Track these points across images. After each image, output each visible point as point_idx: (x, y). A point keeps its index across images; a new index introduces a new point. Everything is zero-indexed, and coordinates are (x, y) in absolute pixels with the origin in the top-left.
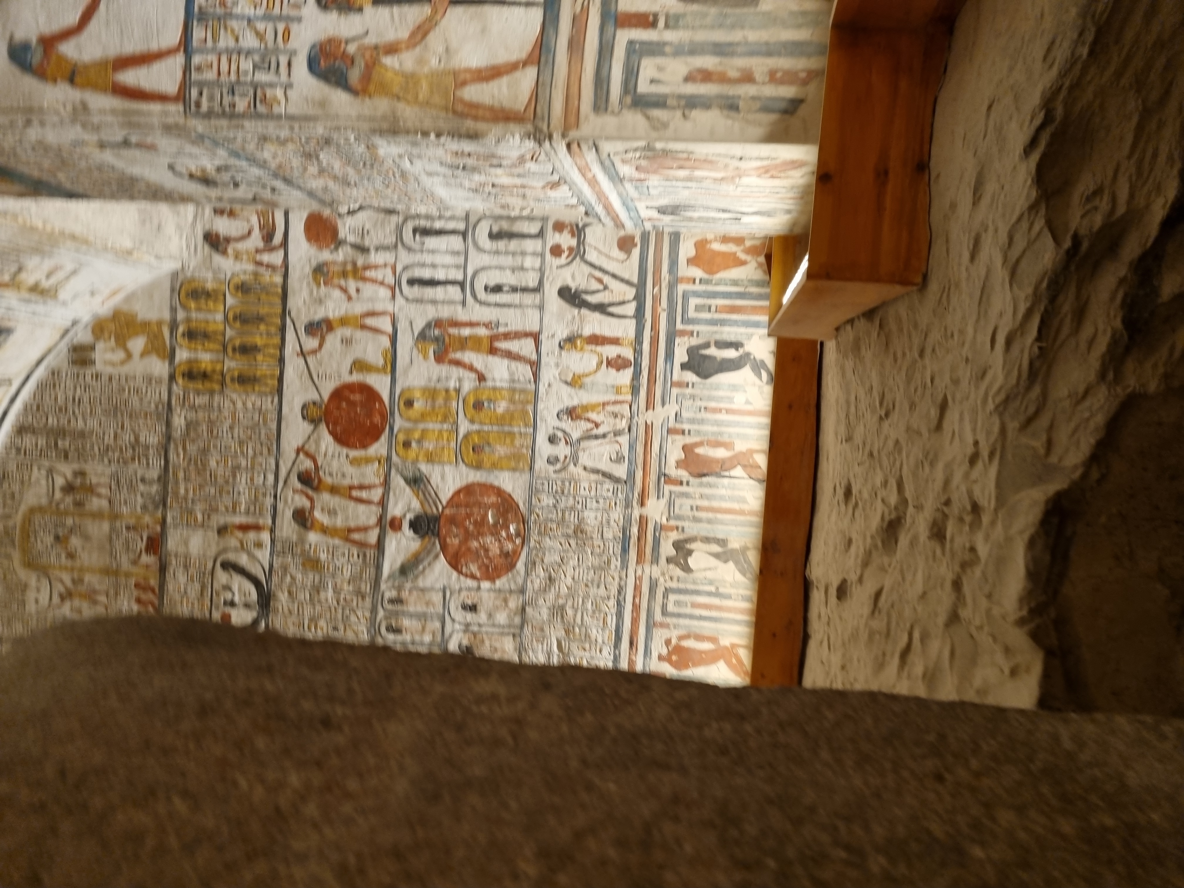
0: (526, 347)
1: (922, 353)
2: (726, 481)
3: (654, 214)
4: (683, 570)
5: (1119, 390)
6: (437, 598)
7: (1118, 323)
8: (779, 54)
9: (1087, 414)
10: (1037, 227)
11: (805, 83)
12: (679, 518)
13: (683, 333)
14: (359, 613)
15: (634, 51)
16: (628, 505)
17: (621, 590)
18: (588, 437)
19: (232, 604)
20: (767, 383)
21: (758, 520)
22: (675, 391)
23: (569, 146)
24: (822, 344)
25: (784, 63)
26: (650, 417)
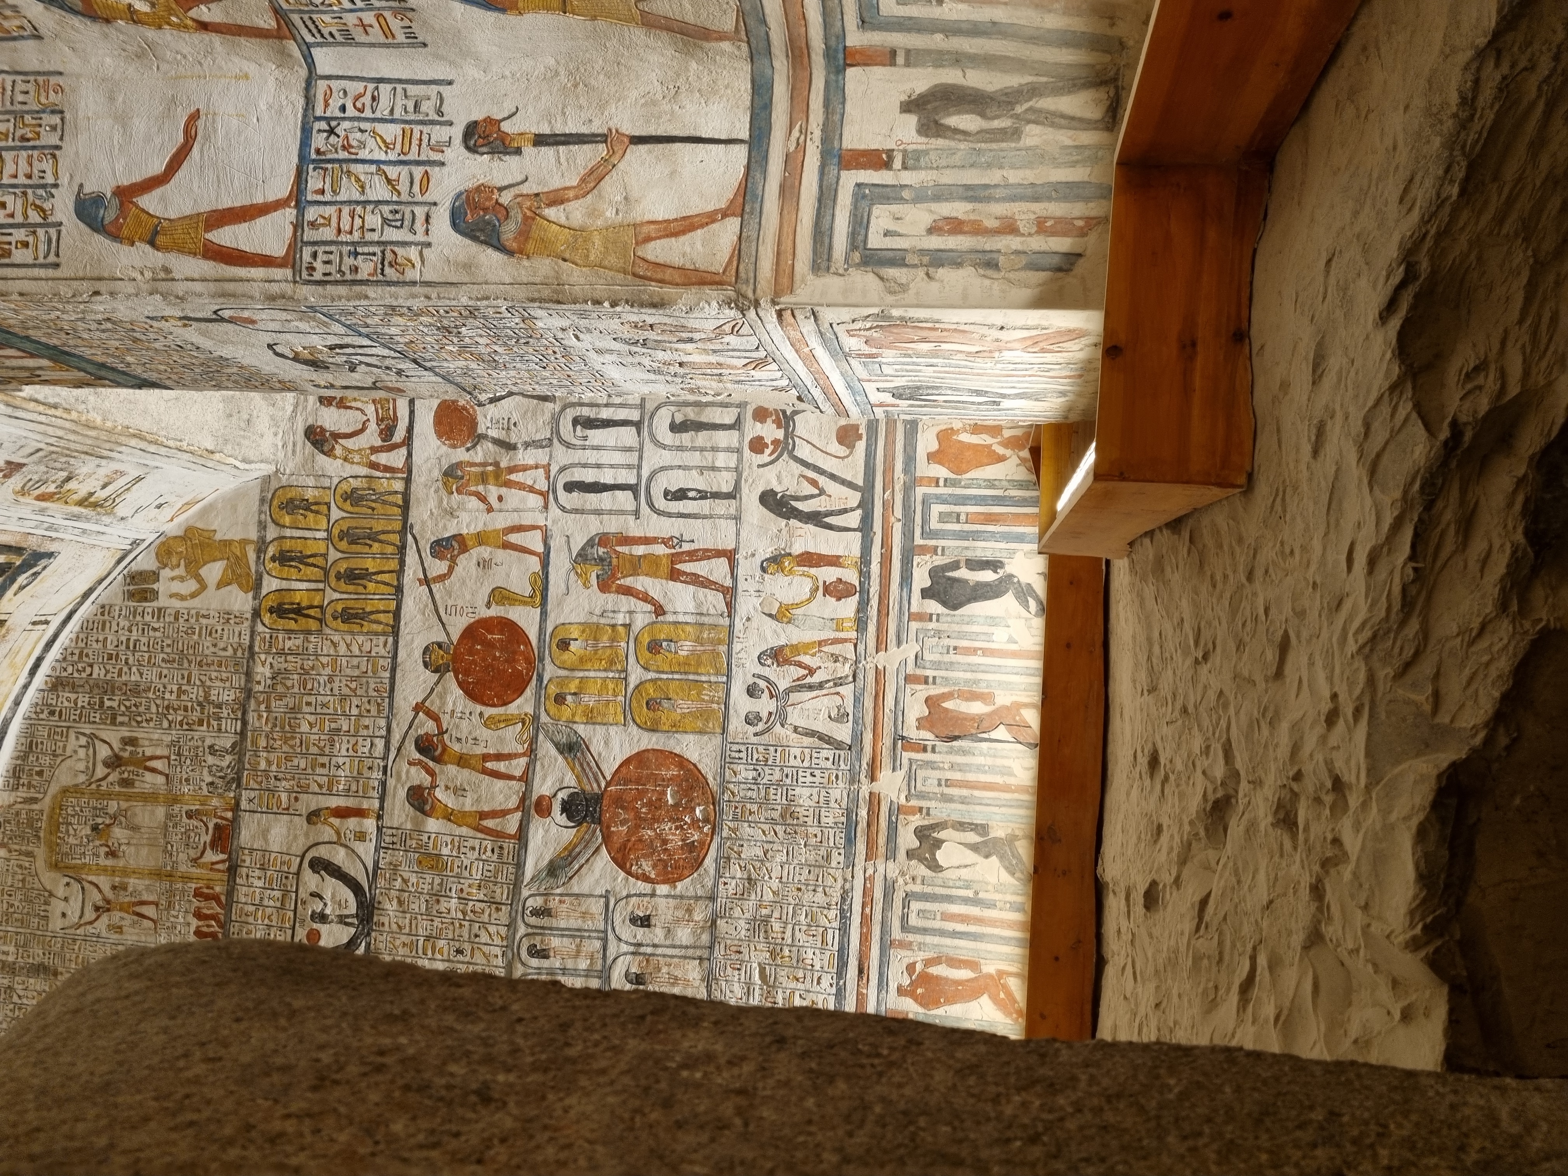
0: (718, 569)
1: (1250, 577)
2: (984, 745)
3: (887, 398)
4: (929, 868)
5: (1527, 625)
6: (596, 907)
7: (1519, 537)
8: (1049, 199)
9: (1486, 658)
10: (1402, 413)
11: (1082, 233)
12: (922, 796)
13: (923, 550)
14: (492, 929)
15: (864, 196)
16: (853, 779)
17: (845, 895)
18: (798, 686)
19: (322, 918)
20: (1036, 615)
21: (1029, 798)
22: (914, 625)
23: (780, 314)
24: (1108, 562)
25: (1056, 209)
26: (881, 659)
